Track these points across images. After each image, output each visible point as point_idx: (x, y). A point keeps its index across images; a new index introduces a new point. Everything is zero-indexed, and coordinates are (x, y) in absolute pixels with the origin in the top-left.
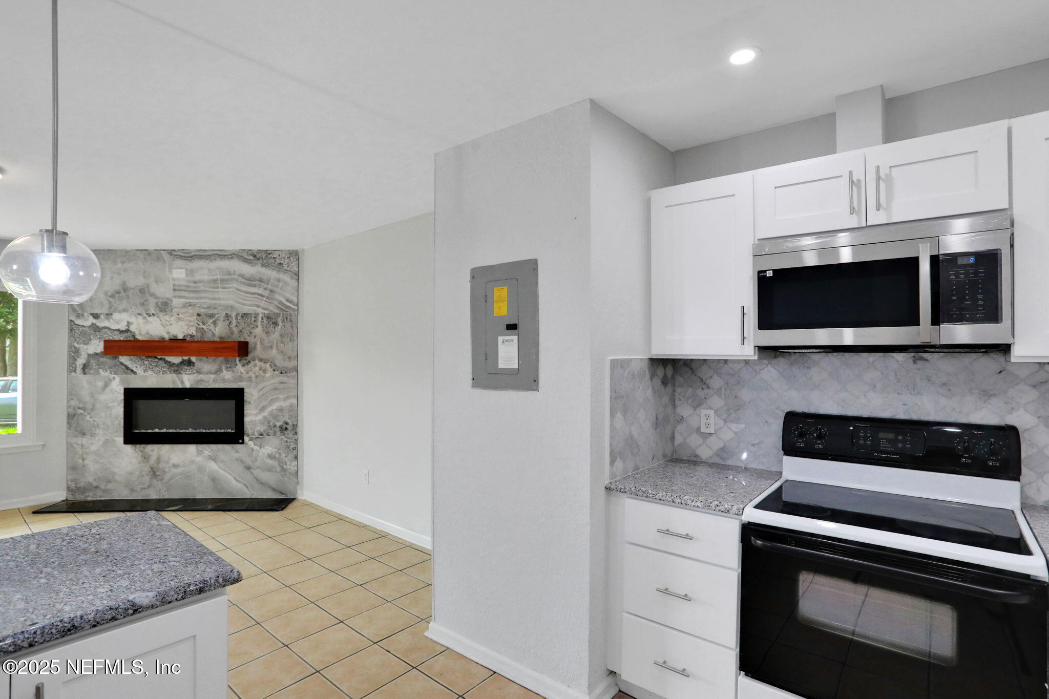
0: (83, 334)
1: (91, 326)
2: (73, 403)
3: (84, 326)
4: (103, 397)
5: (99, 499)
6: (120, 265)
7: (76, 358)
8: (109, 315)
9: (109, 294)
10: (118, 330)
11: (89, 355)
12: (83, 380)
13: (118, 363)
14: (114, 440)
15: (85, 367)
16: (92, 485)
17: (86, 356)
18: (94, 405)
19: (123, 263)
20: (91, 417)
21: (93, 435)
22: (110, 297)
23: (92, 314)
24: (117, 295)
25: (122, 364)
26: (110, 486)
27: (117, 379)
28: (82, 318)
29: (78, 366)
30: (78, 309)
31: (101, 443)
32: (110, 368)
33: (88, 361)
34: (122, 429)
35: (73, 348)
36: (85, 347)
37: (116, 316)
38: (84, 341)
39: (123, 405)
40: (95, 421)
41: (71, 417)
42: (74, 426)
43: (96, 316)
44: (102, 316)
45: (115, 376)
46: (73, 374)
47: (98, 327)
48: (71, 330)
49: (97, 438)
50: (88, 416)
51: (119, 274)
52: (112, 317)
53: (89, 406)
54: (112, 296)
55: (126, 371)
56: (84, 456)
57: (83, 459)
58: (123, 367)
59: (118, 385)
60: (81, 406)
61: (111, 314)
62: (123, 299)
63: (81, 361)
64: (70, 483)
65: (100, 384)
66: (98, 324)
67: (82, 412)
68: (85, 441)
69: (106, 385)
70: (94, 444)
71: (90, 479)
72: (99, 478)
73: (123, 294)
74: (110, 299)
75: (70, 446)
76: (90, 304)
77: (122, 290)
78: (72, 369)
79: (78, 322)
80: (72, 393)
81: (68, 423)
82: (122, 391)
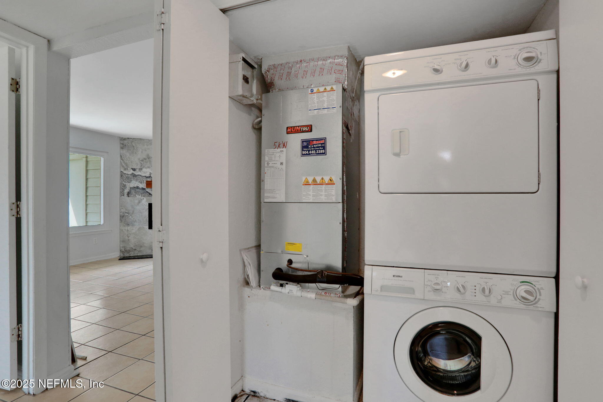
0: (128, 178)
1: (132, 174)
2: (123, 210)
3: (128, 174)
4: (138, 208)
5: (136, 255)
6: (146, 146)
7: (124, 189)
8: (140, 169)
9: (141, 159)
10: (145, 176)
11: (131, 188)
12: (128, 199)
13: (145, 192)
14: (144, 228)
15: (129, 194)
16: (133, 249)
17: (129, 188)
18: (133, 211)
19: (147, 146)
20: (132, 217)
21: (133, 225)
22: (141, 161)
23: (132, 169)
24: (145, 160)
25: (147, 192)
26: (142, 249)
27: (145, 199)
28: (127, 170)
29: (125, 193)
30: (125, 166)
31: (137, 229)
32: (141, 194)
33: (130, 191)
34: (148, 222)
35: (122, 184)
36: (129, 184)
37: (144, 170)
38: (128, 181)
39: (148, 211)
40: (134, 219)
41: (122, 217)
42: (123, 221)
43: (134, 170)
44: (137, 170)
45: (144, 198)
46: (123, 197)
47: (135, 175)
48: (121, 176)
49: (135, 227)
50: (131, 216)
51: (146, 150)
52: (142, 170)
53: (131, 212)
54: (142, 161)
55: (149, 195)
56: (129, 235)
57: (128, 237)
58: (148, 194)
59: (145, 202)
60: (127, 212)
61: (142, 169)
62: (147, 162)
63: (126, 191)
64: (121, 248)
65: (137, 201)
66: (135, 173)
67: (128, 214)
68: (129, 228)
69: (139, 202)
70: (134, 229)
71: (132, 246)
72: (136, 245)
73: (148, 160)
74: (141, 162)
75: (121, 231)
76: (131, 164)
77: (147, 158)
78: (122, 194)
79: (125, 172)
80: (122, 206)
81: (120, 220)
82: (148, 205)
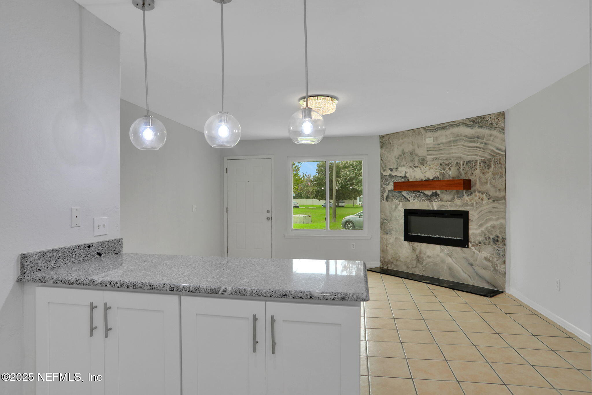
0: (386, 180)
1: (389, 175)
2: (383, 216)
3: (386, 176)
4: (395, 214)
5: (393, 269)
6: (401, 140)
7: (383, 192)
8: (397, 168)
9: (397, 157)
10: (401, 177)
11: (389, 191)
12: (387, 204)
13: (401, 195)
14: (399, 238)
15: (387, 197)
16: (390, 261)
17: (388, 192)
18: (391, 218)
19: (402, 139)
20: (390, 225)
21: (391, 234)
22: (397, 159)
23: (390, 169)
24: (400, 157)
25: (403, 195)
26: (398, 263)
27: (401, 204)
28: (385, 171)
29: (384, 197)
30: (384, 167)
31: (394, 239)
32: (398, 198)
33: (388, 194)
34: (403, 232)
35: (382, 187)
36: (387, 186)
37: (400, 169)
38: (386, 183)
39: (403, 218)
40: (391, 227)
41: (382, 223)
42: (383, 229)
43: (391, 170)
44: (394, 170)
45: (400, 202)
46: (383, 201)
47: (392, 175)
48: (381, 178)
49: (392, 236)
50: (389, 224)
51: (401, 145)
52: (398, 169)
53: (389, 219)
54: (398, 158)
55: (405, 199)
56: (387, 245)
57: (387, 247)
58: (404, 197)
59: (401, 208)
60: (386, 218)
61: (398, 168)
62: (403, 159)
63: (386, 194)
64: (382, 258)
65: (394, 207)
66: (392, 174)
67: (386, 221)
68: (387, 237)
69: (396, 208)
70: (391, 239)
71: (390, 258)
72: (393, 258)
73: (403, 156)
74: (397, 160)
75: (381, 238)
76: (389, 163)
77: (402, 154)
78: (382, 199)
79: (384, 173)
80: (382, 212)
81: (381, 227)
82: (403, 211)
